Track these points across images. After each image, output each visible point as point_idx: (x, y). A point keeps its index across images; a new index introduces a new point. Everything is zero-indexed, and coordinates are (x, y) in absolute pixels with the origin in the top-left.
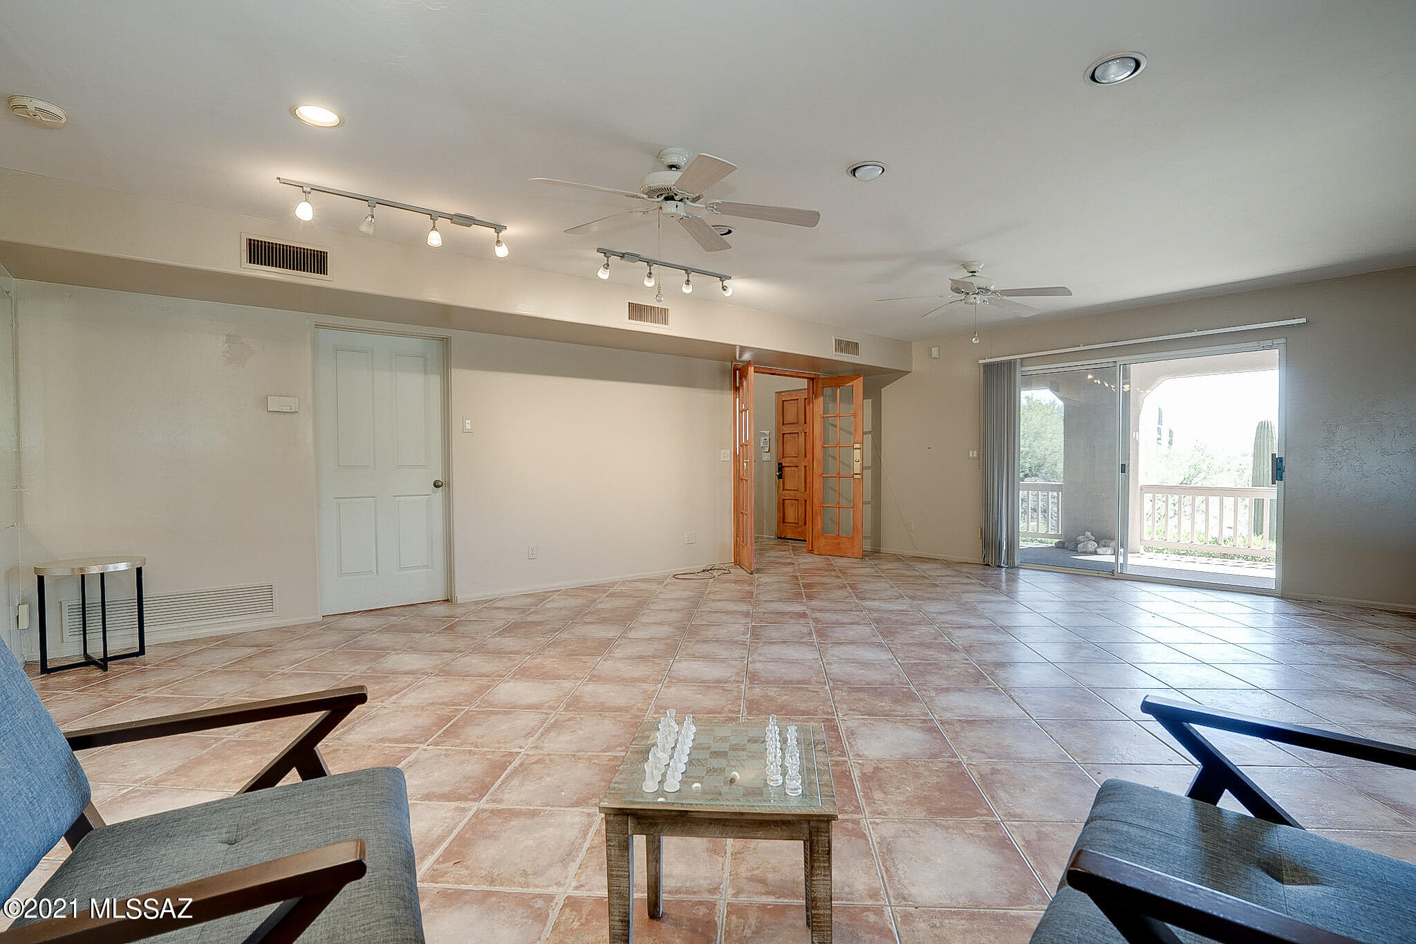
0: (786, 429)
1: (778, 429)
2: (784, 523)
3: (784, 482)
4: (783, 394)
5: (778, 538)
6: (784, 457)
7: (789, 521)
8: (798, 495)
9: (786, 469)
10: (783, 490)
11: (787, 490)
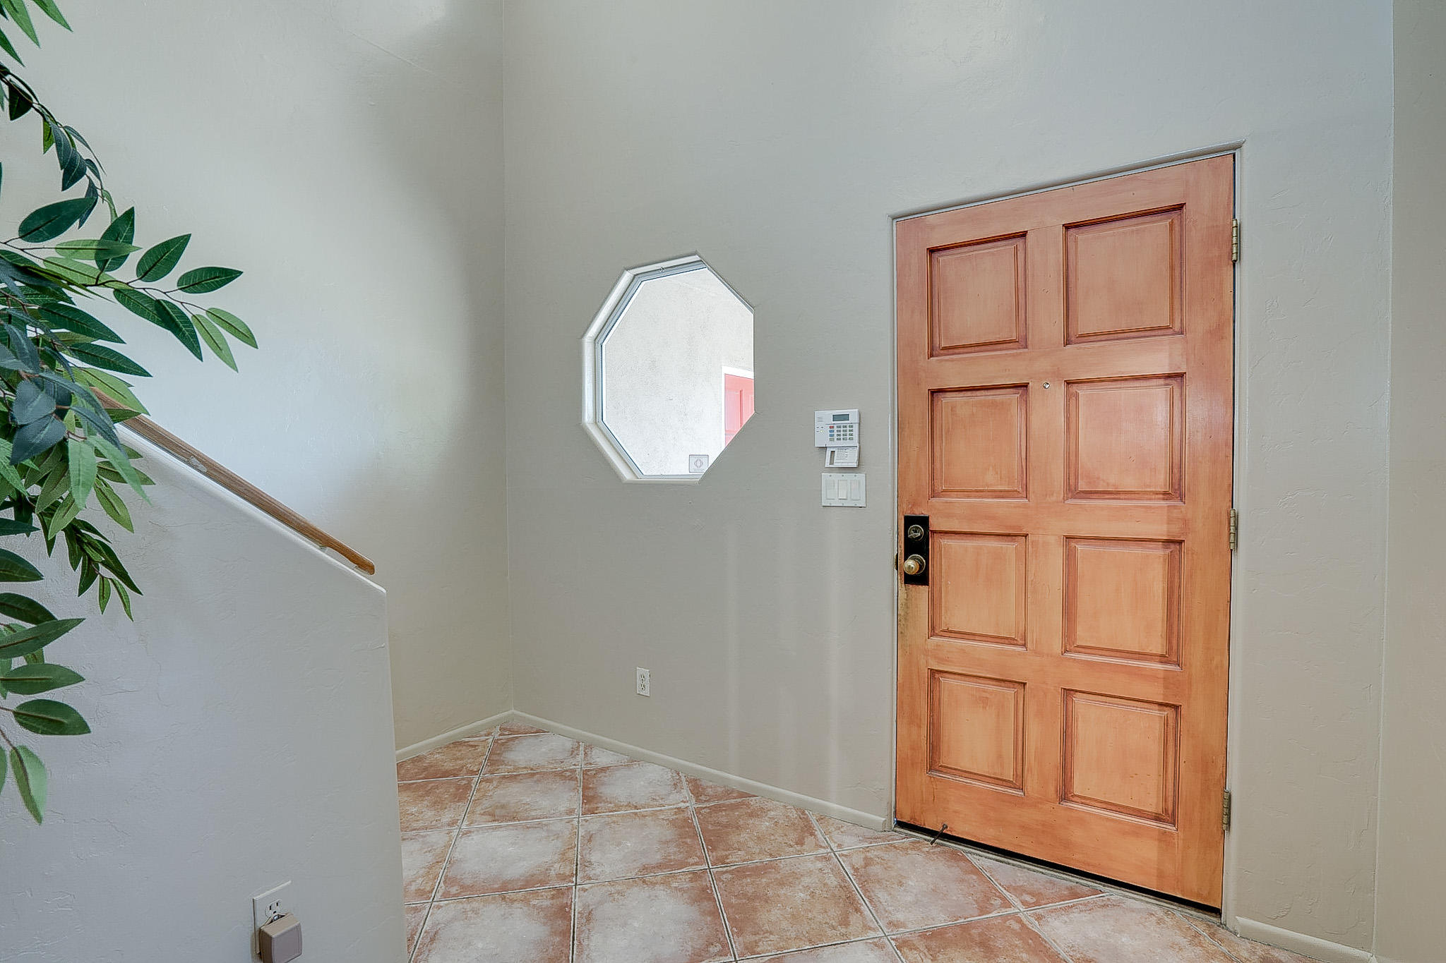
0: (951, 372)
1: (906, 373)
2: (931, 768)
3: (934, 603)
4: (931, 219)
5: (901, 824)
6: (934, 494)
7: (965, 764)
8: (1019, 663)
9: (945, 542)
10: (933, 631)
11: (949, 633)
